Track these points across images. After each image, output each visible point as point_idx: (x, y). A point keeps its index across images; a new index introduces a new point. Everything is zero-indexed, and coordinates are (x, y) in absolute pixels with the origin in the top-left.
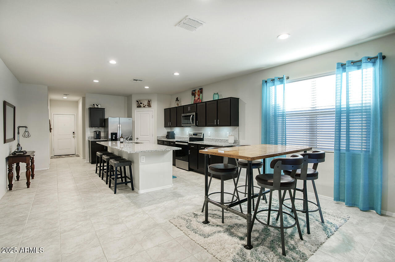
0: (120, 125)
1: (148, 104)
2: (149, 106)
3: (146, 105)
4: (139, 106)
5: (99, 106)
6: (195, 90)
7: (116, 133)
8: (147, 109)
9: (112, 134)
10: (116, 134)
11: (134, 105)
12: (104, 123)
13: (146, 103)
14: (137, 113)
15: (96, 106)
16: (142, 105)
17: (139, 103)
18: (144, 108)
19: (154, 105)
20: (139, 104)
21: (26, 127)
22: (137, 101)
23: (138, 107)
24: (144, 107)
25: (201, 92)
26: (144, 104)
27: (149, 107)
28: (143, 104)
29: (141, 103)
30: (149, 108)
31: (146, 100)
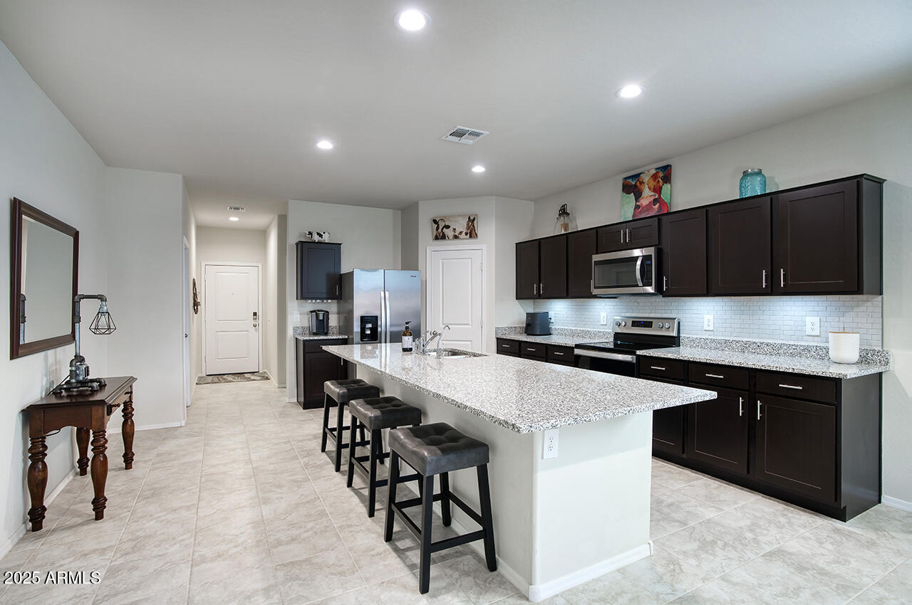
0: (387, 293)
1: (468, 228)
2: (472, 233)
3: (461, 233)
4: (440, 237)
5: (326, 238)
6: (637, 176)
7: (377, 317)
8: (466, 244)
9: (364, 320)
10: (374, 320)
11: (425, 232)
12: (339, 287)
13: (461, 226)
14: (433, 255)
15: (316, 238)
16: (449, 232)
17: (441, 228)
18: (456, 241)
19: (488, 230)
20: (440, 230)
21: (101, 298)
22: (435, 221)
23: (436, 238)
24: (456, 237)
25: (667, 179)
26: (454, 229)
27: (471, 237)
28: (451, 229)
29: (448, 227)
30: (472, 240)
31: (460, 216)
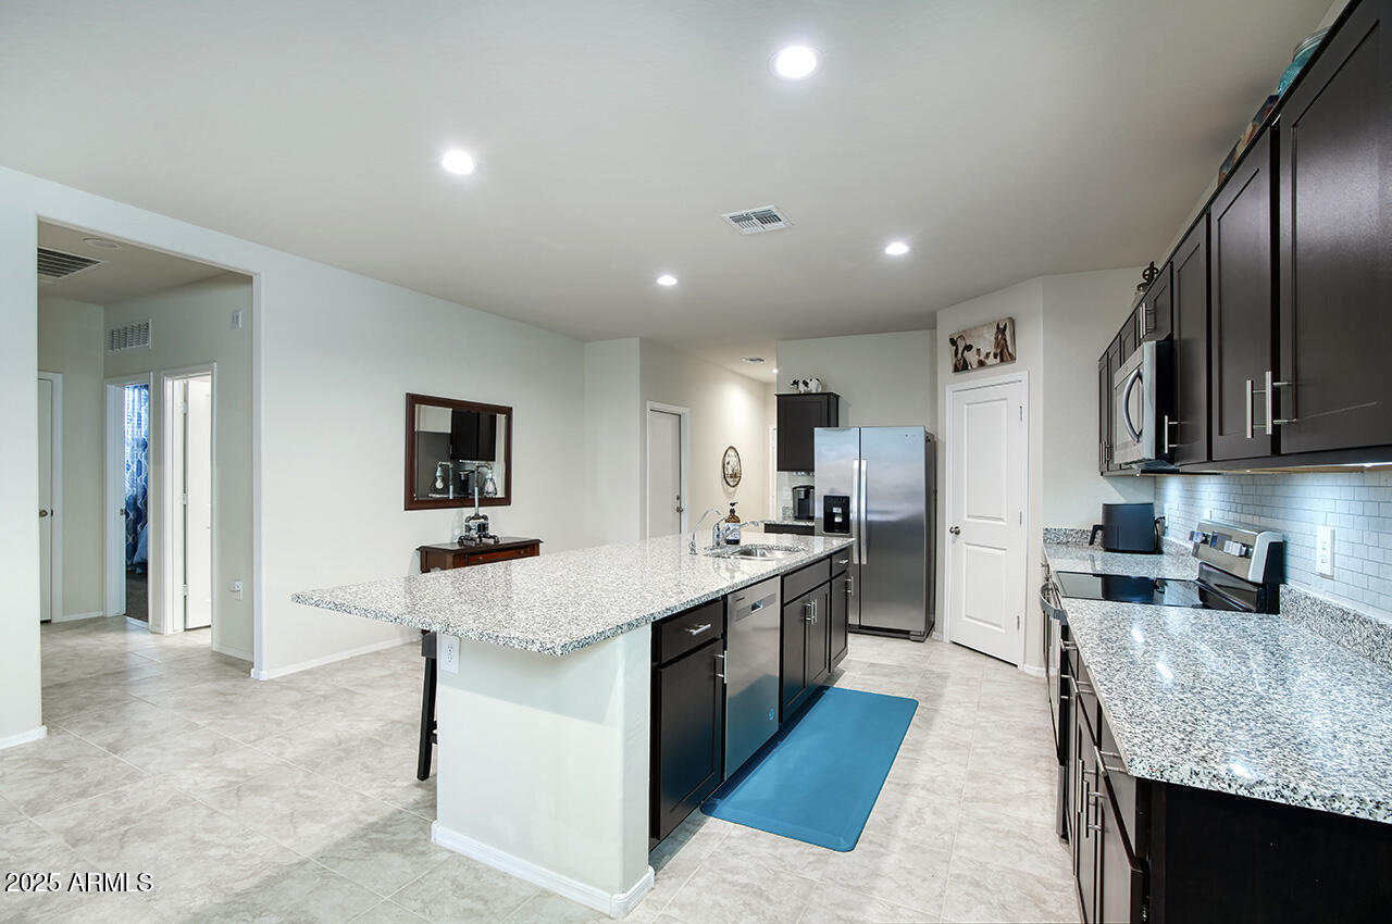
0: (864, 463)
1: (997, 344)
2: (1004, 354)
3: (988, 355)
4: (961, 367)
5: (814, 388)
7: (848, 498)
8: (998, 374)
9: (830, 501)
10: (844, 502)
11: (944, 361)
13: (986, 343)
16: (971, 357)
17: (960, 351)
18: (983, 371)
19: (1032, 343)
20: (960, 355)
22: (953, 341)
23: (956, 370)
24: (981, 364)
26: (979, 350)
27: (1002, 360)
28: (974, 349)
29: (969, 348)
30: (1005, 367)
31: (985, 325)
